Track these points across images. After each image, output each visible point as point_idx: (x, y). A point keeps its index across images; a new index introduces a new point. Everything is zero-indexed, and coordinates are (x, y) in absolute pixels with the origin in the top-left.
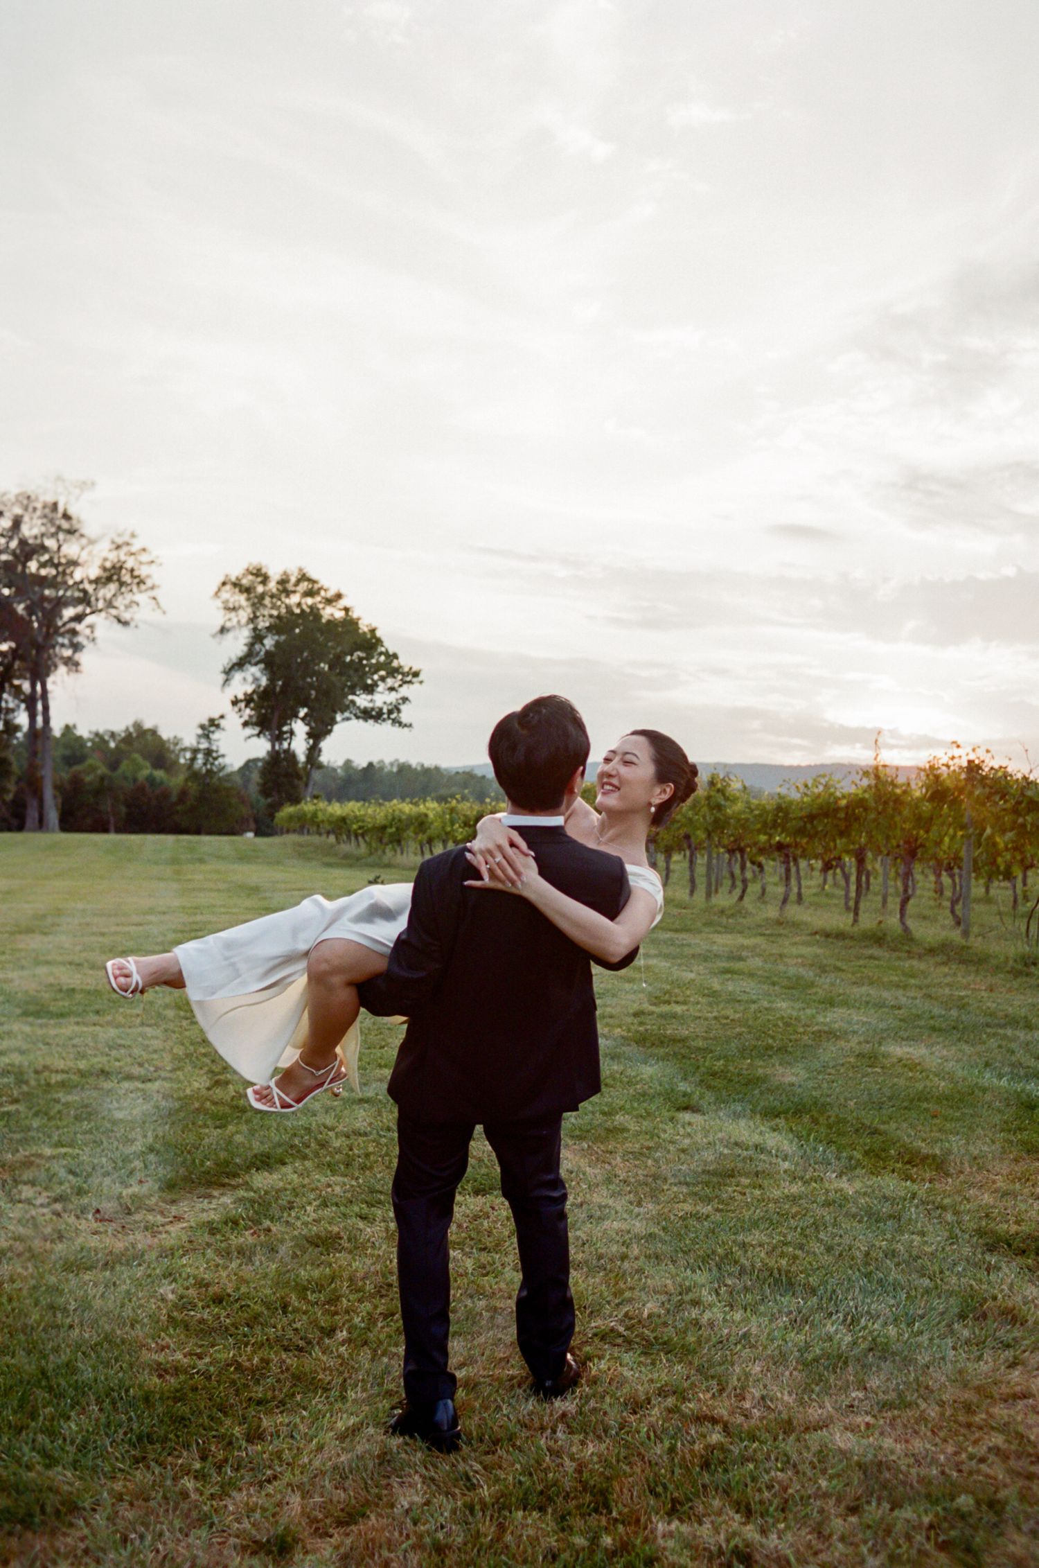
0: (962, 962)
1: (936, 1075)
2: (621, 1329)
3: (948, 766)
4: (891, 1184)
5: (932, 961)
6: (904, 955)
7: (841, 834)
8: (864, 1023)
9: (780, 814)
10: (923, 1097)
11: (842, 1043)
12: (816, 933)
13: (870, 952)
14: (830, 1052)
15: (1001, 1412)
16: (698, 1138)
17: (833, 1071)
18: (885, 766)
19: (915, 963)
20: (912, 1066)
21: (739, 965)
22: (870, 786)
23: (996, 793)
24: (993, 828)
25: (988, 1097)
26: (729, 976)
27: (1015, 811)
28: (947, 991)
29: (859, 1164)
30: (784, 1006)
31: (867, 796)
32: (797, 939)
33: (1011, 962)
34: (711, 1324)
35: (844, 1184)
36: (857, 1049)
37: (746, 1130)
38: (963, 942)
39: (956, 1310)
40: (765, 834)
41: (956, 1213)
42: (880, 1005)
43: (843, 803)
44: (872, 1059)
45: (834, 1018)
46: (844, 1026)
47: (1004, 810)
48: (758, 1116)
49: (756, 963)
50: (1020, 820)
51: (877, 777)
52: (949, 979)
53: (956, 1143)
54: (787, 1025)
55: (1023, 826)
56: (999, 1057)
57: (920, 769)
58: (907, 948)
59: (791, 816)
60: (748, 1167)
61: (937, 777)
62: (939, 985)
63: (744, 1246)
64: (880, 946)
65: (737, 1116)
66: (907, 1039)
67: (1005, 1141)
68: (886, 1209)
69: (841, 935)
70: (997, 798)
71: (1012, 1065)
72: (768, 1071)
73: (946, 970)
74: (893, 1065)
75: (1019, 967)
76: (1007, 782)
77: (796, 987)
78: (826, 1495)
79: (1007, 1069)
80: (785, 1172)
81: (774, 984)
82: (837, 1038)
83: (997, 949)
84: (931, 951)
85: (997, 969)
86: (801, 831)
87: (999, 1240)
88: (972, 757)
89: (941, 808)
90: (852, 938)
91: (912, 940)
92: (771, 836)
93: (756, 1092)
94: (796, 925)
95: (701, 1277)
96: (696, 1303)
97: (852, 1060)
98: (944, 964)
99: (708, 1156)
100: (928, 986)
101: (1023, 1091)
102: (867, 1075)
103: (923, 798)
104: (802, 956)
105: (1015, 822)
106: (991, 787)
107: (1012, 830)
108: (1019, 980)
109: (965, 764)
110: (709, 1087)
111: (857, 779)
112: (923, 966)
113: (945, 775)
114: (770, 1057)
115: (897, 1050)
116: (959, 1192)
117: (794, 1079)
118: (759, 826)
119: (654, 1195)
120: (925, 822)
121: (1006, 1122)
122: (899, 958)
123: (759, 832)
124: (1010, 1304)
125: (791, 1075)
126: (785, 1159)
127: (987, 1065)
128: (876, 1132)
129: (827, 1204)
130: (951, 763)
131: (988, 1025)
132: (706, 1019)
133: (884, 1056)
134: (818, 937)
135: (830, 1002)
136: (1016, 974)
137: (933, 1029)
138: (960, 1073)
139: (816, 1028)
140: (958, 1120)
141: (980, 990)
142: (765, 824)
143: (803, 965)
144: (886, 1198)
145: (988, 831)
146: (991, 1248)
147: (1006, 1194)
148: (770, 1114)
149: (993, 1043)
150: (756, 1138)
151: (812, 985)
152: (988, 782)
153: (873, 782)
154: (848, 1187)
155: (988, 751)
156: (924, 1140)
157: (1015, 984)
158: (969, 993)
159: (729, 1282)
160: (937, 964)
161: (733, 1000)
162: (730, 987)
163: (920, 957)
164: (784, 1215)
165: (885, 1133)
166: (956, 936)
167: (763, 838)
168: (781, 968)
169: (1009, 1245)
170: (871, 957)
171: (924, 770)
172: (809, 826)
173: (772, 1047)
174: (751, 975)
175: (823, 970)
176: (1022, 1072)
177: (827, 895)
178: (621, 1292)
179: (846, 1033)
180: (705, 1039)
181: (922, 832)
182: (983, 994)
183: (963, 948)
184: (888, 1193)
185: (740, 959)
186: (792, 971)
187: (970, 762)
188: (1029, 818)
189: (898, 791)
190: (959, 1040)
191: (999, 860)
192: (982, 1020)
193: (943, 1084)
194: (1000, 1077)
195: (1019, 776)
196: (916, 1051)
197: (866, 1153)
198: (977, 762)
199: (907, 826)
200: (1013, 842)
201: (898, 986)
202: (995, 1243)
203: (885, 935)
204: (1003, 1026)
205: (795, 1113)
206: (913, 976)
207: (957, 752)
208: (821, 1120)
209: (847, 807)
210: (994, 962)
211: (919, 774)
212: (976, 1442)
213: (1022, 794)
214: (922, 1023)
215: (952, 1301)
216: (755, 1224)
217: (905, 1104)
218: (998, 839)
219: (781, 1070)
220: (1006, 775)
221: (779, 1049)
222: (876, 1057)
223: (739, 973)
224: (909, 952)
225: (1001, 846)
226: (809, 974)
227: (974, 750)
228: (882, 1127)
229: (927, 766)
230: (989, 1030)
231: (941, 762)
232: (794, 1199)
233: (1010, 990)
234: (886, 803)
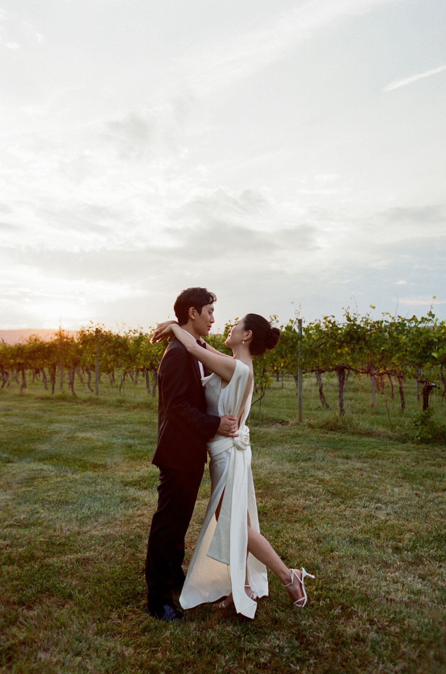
0: (97, 404)
1: (96, 441)
2: (15, 523)
3: (88, 331)
4: (90, 473)
5: (86, 405)
6: (75, 404)
7: (46, 358)
8: (66, 428)
9: (19, 351)
10: (94, 448)
11: (60, 435)
12: (37, 398)
13: (60, 404)
14: (56, 438)
15: (137, 519)
16: (18, 470)
17: (60, 444)
18: (63, 331)
19: (79, 406)
20: (88, 439)
21: (9, 413)
22: (58, 339)
23: (107, 341)
24: (106, 353)
25: (115, 446)
26: (8, 416)
27: (114, 347)
28: (94, 415)
29: (78, 470)
30: (34, 425)
31: (57, 343)
32: (31, 401)
33: (115, 403)
34: (45, 517)
35: (74, 476)
36: (67, 436)
37: (34, 466)
38: (97, 397)
39: (119, 501)
40: (13, 359)
41: (113, 478)
42: (70, 421)
43: (47, 346)
44: (73, 439)
45: (55, 427)
46: (60, 429)
47: (110, 346)
48: (37, 461)
49: (16, 411)
50: (116, 350)
51: (60, 335)
52: (93, 410)
53: (108, 460)
54: (37, 431)
55: (117, 352)
56: (117, 433)
57: (78, 332)
58: (75, 401)
59: (25, 351)
60: (40, 476)
61: (85, 335)
62: (90, 413)
63: (48, 496)
64: (65, 401)
65: (29, 463)
66: (83, 431)
67: (124, 457)
68: (90, 481)
69: (48, 398)
70: (107, 342)
71: (121, 435)
72: (36, 447)
73: (92, 407)
74: (81, 440)
75: (118, 404)
76: (111, 337)
77: (36, 418)
78: (95, 544)
79: (120, 437)
80: (53, 475)
81: (27, 418)
82: (58, 433)
83: (110, 398)
84: (85, 401)
85: (110, 406)
86: (30, 358)
87: (128, 483)
88: (97, 327)
89: (86, 347)
90: (53, 399)
91: (77, 398)
92: (15, 360)
93: (33, 454)
94: (29, 396)
95: (37, 506)
96: (37, 513)
97: (66, 439)
98: (89, 405)
99: (24, 474)
100: (86, 414)
101: (126, 442)
102: (73, 444)
103: (79, 343)
104: (35, 407)
105: (114, 351)
106: (105, 339)
107: (113, 354)
108: (118, 408)
109: (95, 330)
110: (14, 454)
111: (53, 336)
112: (83, 407)
113: (87, 334)
114: (35, 442)
115: (82, 435)
116: (112, 473)
117: (46, 448)
118: (10, 356)
119: (10, 488)
120: (80, 352)
121: (123, 452)
122: (72, 405)
123: (10, 358)
124: (134, 496)
125: (45, 447)
126: (52, 471)
127: (113, 436)
128: (80, 460)
129: (71, 482)
130: (90, 329)
131: (110, 424)
132: (5, 432)
133: (77, 437)
134: (38, 400)
135: (51, 422)
136: (117, 406)
137: (92, 427)
138: (105, 440)
139: (49, 431)
140: (107, 453)
141: (105, 413)
142: (13, 355)
143: (36, 410)
144: (90, 478)
145: (105, 355)
146: (126, 485)
147: (127, 471)
148: (41, 460)
149: (113, 429)
150: (40, 467)
151: (42, 417)
152: (104, 337)
153: (59, 338)
154: (77, 477)
155: (103, 325)
156: (98, 460)
157: (117, 410)
158: (102, 414)
159: (47, 506)
160: (88, 406)
161: (12, 424)
162: (10, 420)
163: (81, 403)
164: (58, 487)
165: (84, 460)
166: (93, 395)
167: (12, 361)
168: (27, 412)
169: (131, 484)
170: (62, 405)
171: (80, 333)
172: (32, 355)
173: (34, 439)
174: (17, 415)
175: (45, 411)
176: (125, 437)
177: (35, 384)
178: (11, 514)
179: (61, 431)
180: (7, 439)
181: (79, 356)
182: (107, 414)
183: (97, 399)
184: (90, 476)
185: (9, 410)
186: (33, 412)
187: (97, 329)
188: (119, 349)
189: (69, 341)
190: (102, 429)
191: (109, 365)
192: (109, 423)
193: (100, 444)
194: (118, 439)
195: (116, 334)
196: (88, 435)
197: (79, 467)
198: (99, 329)
199: (73, 354)
200: (113, 358)
201: (75, 415)
202: (126, 484)
203: (66, 396)
204: (116, 424)
205: (50, 459)
206: (80, 411)
207: (92, 325)
208: (60, 459)
209: (49, 347)
210: (108, 403)
211: (77, 335)
212: (132, 526)
213: (117, 341)
214: (87, 425)
215: (118, 499)
216: (49, 490)
217: (88, 451)
218: (108, 358)
219: (40, 446)
220: (111, 334)
221: (37, 439)
222: (74, 438)
223: (12, 415)
224: (76, 402)
225: (109, 360)
226: (40, 413)
227: (98, 324)
228: (82, 459)
229: (80, 331)
230: (111, 426)
231: (86, 329)
232: (60, 482)
233: (116, 412)
234: (65, 345)
